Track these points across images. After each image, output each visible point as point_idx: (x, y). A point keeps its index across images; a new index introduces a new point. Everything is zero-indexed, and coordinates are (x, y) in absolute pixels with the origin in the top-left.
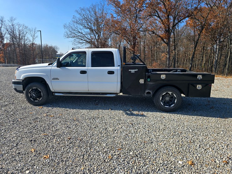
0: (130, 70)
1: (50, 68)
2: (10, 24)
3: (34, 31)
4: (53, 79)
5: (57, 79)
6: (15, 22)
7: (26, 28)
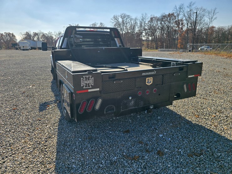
2: (189, 10)
3: (213, 12)
6: (193, 7)
7: (204, 10)
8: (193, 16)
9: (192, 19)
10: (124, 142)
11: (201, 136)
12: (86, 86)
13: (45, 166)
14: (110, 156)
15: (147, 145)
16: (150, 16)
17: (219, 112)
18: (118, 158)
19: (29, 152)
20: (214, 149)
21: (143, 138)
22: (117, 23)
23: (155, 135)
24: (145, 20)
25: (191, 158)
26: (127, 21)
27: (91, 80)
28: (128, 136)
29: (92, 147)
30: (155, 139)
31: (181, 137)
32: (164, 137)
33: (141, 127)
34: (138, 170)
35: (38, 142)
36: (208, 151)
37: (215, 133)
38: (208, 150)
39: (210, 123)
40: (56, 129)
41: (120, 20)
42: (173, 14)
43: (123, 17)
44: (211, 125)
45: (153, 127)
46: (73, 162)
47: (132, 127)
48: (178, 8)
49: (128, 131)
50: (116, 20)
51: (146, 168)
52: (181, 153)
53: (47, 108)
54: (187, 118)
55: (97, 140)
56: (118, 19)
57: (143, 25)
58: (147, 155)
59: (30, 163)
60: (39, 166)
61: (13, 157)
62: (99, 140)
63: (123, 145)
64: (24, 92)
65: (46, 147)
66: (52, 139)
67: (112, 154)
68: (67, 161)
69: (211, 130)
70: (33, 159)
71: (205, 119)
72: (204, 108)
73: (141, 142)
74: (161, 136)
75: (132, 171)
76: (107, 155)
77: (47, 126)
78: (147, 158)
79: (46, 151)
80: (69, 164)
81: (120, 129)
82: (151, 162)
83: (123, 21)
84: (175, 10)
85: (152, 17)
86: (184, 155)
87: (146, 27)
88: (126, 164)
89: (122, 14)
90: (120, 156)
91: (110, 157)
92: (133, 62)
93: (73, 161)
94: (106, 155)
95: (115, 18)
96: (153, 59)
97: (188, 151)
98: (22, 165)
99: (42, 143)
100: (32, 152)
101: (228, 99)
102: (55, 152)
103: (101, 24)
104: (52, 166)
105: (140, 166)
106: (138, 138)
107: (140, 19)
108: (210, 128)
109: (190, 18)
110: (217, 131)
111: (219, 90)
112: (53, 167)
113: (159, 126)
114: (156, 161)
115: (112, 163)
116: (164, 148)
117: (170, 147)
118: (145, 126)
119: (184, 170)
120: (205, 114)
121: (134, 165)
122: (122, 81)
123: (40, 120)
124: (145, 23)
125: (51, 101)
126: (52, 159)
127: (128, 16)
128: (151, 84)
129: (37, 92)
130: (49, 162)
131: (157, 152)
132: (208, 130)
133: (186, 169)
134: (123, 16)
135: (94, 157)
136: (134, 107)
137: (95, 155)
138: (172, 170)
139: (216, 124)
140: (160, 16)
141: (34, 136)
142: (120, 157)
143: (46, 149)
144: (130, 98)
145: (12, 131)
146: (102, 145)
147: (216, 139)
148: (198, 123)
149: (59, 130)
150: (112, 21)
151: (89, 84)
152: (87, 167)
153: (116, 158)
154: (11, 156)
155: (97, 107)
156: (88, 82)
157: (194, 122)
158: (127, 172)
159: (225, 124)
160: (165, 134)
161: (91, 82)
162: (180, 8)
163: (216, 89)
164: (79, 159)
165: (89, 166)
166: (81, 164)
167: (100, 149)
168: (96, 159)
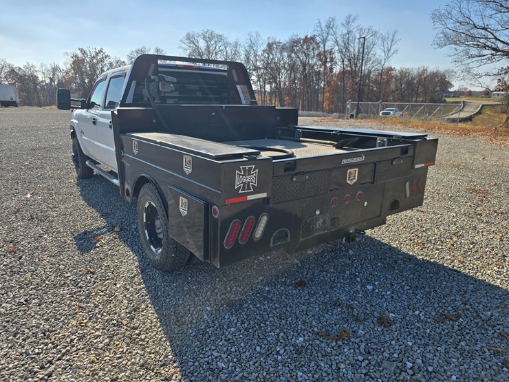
2: (345, 32)
3: (390, 39)
7: (374, 34)
8: (352, 45)
9: (352, 50)
10: (303, 305)
11: (444, 283)
12: (243, 189)
13: (156, 373)
14: (287, 337)
15: (352, 309)
16: (266, 39)
17: (454, 235)
18: (306, 338)
19: (102, 345)
20: (477, 305)
21: (338, 295)
22: (194, 51)
23: (359, 287)
24: (255, 48)
25: (442, 324)
26: (217, 47)
27: (253, 174)
28: (307, 292)
29: (243, 323)
30: (360, 295)
31: (408, 288)
32: (377, 291)
33: (324, 273)
34: (356, 358)
35: (115, 322)
36: (468, 310)
37: (466, 276)
38: (468, 307)
39: (449, 257)
40: (141, 289)
41: (202, 45)
42: (313, 38)
43: (209, 37)
44: (453, 261)
45: (348, 272)
46: (216, 358)
47: (307, 274)
48: (323, 25)
49: (301, 284)
50: (192, 45)
51: (369, 353)
52: (422, 318)
53: (98, 245)
54: (404, 250)
55: (247, 306)
56: (198, 42)
57: (252, 58)
58: (361, 327)
59: (116, 370)
60: (141, 373)
61: (68, 361)
62: (251, 306)
63: (305, 312)
64: (18, 211)
65: (137, 332)
66: (142, 311)
67: (292, 333)
68: (201, 356)
69: (456, 271)
70: (120, 360)
71: (438, 249)
72: (426, 230)
73: (337, 304)
74: (370, 287)
75: (347, 362)
76: (282, 334)
77: (118, 286)
78: (363, 333)
79: (143, 340)
80: (208, 363)
81: (283, 280)
82: (374, 340)
83: (208, 47)
84: (319, 29)
85: (271, 41)
86: (429, 320)
87: (258, 64)
88: (329, 350)
89: (205, 31)
90: (310, 334)
91: (290, 338)
92: (282, 137)
93: (215, 354)
94: (278, 335)
95: (190, 39)
96: (332, 131)
97: (434, 313)
98: (99, 377)
99: (125, 322)
100: (108, 345)
101: (462, 210)
102: (164, 339)
103: (157, 50)
104: (172, 370)
105: (357, 351)
106: (328, 296)
107: (246, 45)
108: (454, 266)
109: (347, 48)
110: (468, 271)
111: (438, 194)
112: (175, 372)
113: (359, 268)
114: (382, 337)
115: (298, 350)
116: (386, 312)
117: (395, 307)
118: (332, 270)
119: (439, 348)
120: (433, 242)
121: (345, 350)
122: (307, 177)
123: (92, 273)
124: (256, 55)
125: (99, 229)
126: (166, 356)
127: (220, 38)
128: (354, 181)
129: (51, 209)
130: (160, 363)
131: (376, 319)
132: (450, 269)
133: (444, 347)
134: (207, 35)
135: (255, 342)
136: (324, 231)
137: (256, 337)
138: (419, 351)
139: (460, 258)
140: (287, 40)
141: (97, 310)
142: (309, 337)
143: (139, 334)
144: (318, 212)
145: (34, 301)
146: (261, 315)
147: (472, 286)
148: (428, 258)
149: (149, 292)
150: (184, 46)
151: (249, 182)
152: (251, 363)
153: (301, 339)
154: (59, 359)
155: (259, 233)
156: (246, 179)
157: (421, 257)
158: (337, 364)
159: (475, 257)
160: (376, 283)
161: (253, 179)
162: (329, 27)
163: (433, 193)
164: (225, 349)
165: (254, 360)
166: (235, 360)
167: (262, 325)
168: (263, 346)
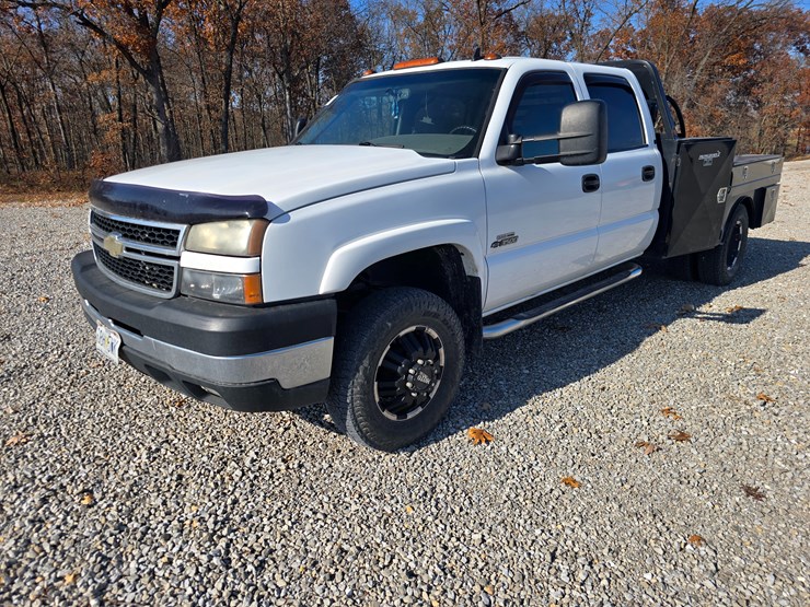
0: (702, 157)
1: (474, 175)
4: (495, 245)
5: (512, 238)
